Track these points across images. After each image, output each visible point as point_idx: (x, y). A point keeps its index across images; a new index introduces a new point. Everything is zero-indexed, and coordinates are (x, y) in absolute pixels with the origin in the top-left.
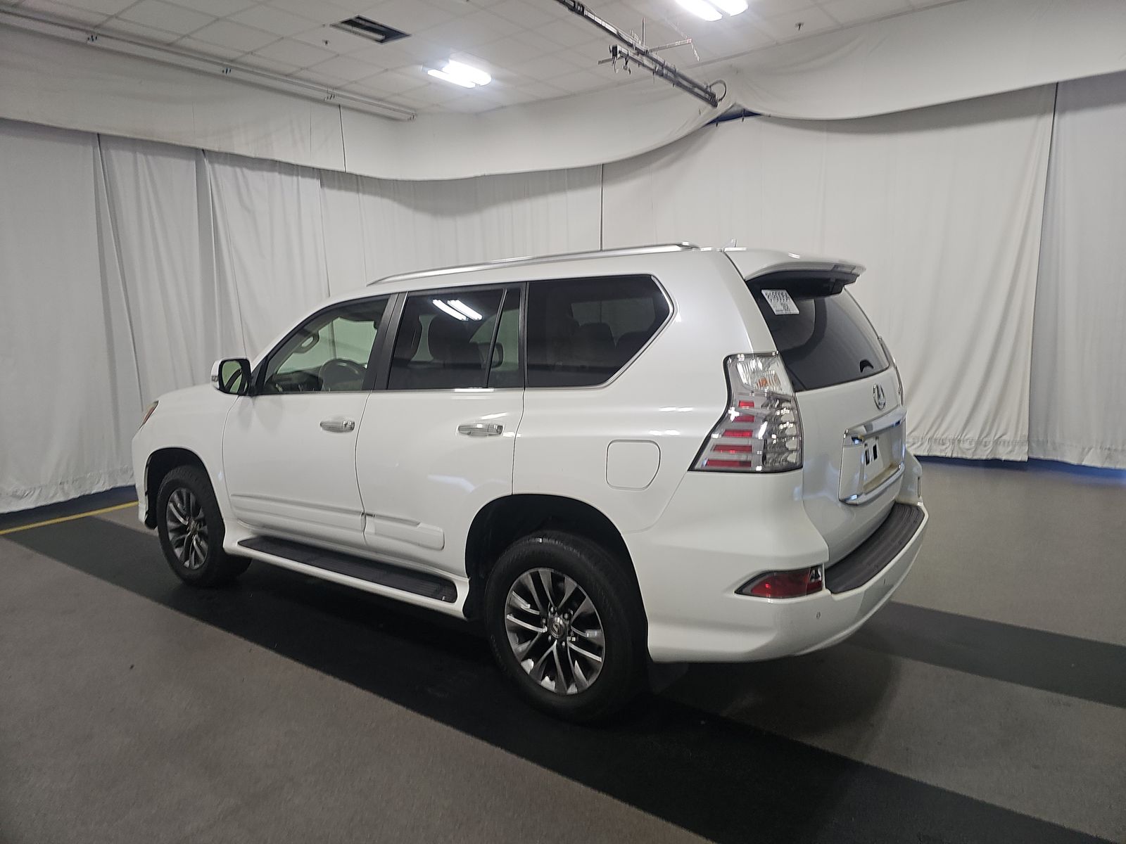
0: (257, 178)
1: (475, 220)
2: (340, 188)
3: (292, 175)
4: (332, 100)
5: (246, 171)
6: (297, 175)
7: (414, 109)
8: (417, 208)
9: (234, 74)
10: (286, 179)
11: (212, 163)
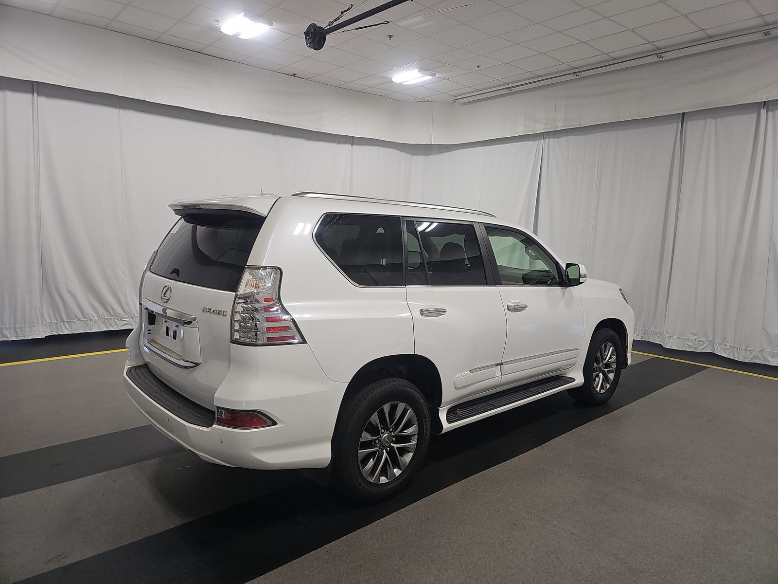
11: (772, 111)
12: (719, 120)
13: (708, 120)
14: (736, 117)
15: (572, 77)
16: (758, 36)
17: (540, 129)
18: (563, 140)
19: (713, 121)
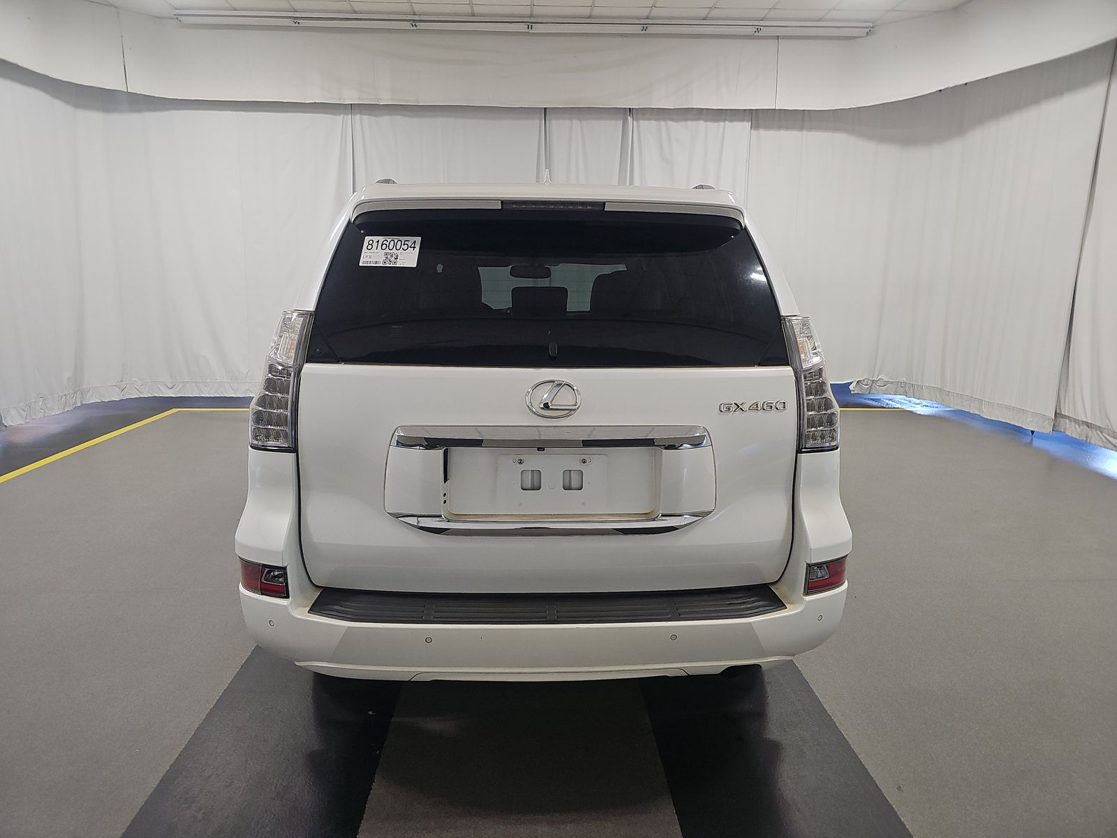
0: (678, 129)
1: (955, 147)
2: (779, 128)
3: (718, 121)
4: (760, 34)
5: (671, 123)
6: (725, 120)
7: (873, 22)
8: (882, 139)
9: (651, 29)
10: (712, 126)
11: (637, 120)
12: (584, 122)
13: (574, 121)
14: (602, 122)
15: (407, 26)
16: (637, 29)
17: (351, 97)
18: (385, 120)
19: (568, 122)
